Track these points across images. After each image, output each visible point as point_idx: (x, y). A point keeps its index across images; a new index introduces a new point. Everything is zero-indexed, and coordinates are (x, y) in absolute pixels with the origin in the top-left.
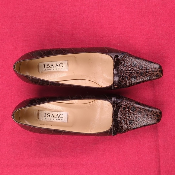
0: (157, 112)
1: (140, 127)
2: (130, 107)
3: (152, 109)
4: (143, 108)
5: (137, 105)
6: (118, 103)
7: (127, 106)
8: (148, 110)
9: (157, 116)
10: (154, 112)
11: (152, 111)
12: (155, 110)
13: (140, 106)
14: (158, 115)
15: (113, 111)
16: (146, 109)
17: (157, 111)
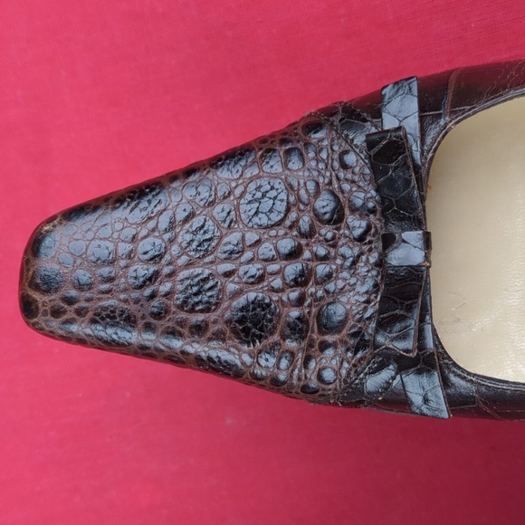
0: (56, 313)
1: (189, 172)
2: (284, 337)
3: (100, 331)
4: (173, 333)
5: (225, 356)
6: (381, 367)
7: (311, 345)
8: (130, 321)
9: (48, 286)
10: (80, 312)
11: (93, 321)
12: (74, 328)
13: (196, 348)
14: (47, 292)
15: (427, 291)
16: (148, 327)
17: (55, 324)
